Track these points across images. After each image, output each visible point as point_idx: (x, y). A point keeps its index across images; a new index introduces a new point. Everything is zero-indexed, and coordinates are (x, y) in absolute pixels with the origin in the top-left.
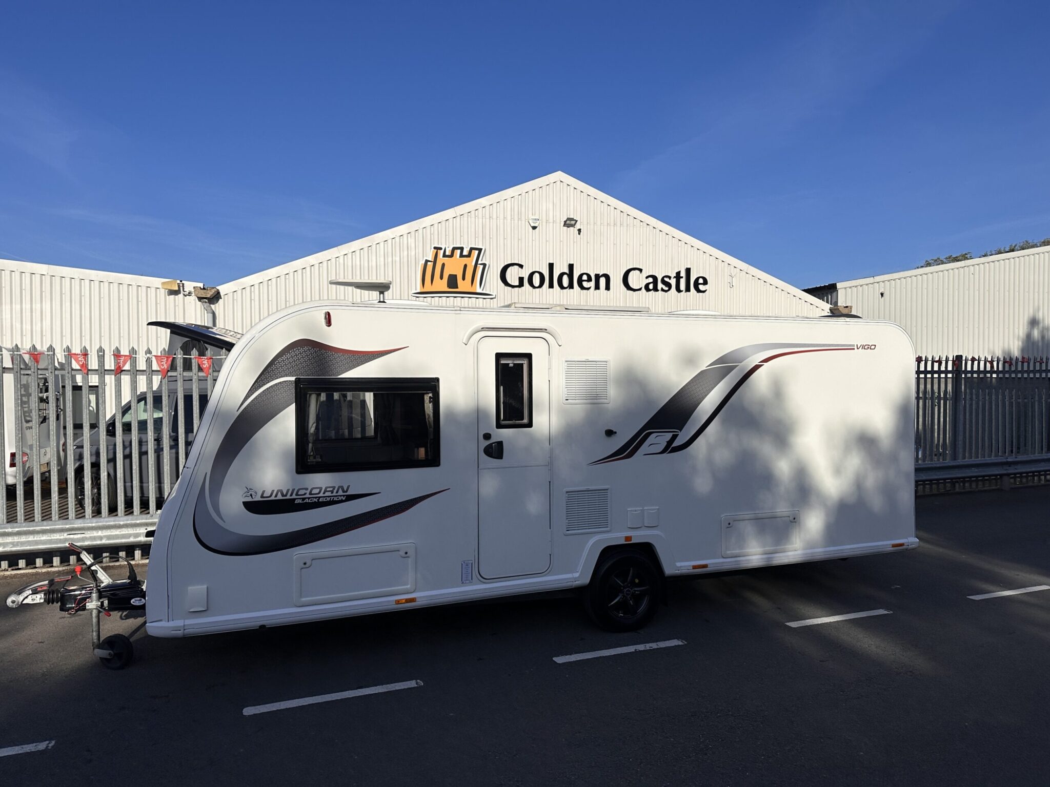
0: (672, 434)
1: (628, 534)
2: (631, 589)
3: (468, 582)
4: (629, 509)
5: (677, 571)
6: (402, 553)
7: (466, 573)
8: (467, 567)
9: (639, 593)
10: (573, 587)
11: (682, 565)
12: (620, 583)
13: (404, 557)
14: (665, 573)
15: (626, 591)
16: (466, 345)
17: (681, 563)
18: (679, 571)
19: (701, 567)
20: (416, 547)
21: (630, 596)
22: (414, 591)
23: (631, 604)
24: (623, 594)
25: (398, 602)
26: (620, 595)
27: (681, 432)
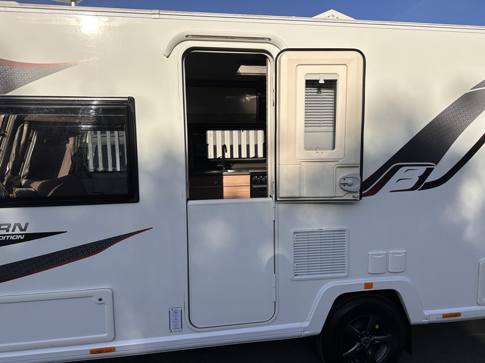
0: (424, 168)
1: (369, 280)
2: (370, 338)
3: (177, 330)
4: (370, 253)
5: (425, 320)
6: (96, 299)
7: (175, 321)
8: (175, 314)
9: (379, 342)
10: (301, 336)
11: (430, 314)
12: (357, 331)
13: (98, 303)
14: (410, 322)
15: (364, 340)
16: (168, 57)
17: (430, 311)
18: (427, 319)
19: (453, 316)
20: (112, 293)
21: (369, 345)
22: (112, 339)
23: (370, 354)
24: (361, 343)
25: (93, 352)
26: (357, 344)
27: (436, 165)
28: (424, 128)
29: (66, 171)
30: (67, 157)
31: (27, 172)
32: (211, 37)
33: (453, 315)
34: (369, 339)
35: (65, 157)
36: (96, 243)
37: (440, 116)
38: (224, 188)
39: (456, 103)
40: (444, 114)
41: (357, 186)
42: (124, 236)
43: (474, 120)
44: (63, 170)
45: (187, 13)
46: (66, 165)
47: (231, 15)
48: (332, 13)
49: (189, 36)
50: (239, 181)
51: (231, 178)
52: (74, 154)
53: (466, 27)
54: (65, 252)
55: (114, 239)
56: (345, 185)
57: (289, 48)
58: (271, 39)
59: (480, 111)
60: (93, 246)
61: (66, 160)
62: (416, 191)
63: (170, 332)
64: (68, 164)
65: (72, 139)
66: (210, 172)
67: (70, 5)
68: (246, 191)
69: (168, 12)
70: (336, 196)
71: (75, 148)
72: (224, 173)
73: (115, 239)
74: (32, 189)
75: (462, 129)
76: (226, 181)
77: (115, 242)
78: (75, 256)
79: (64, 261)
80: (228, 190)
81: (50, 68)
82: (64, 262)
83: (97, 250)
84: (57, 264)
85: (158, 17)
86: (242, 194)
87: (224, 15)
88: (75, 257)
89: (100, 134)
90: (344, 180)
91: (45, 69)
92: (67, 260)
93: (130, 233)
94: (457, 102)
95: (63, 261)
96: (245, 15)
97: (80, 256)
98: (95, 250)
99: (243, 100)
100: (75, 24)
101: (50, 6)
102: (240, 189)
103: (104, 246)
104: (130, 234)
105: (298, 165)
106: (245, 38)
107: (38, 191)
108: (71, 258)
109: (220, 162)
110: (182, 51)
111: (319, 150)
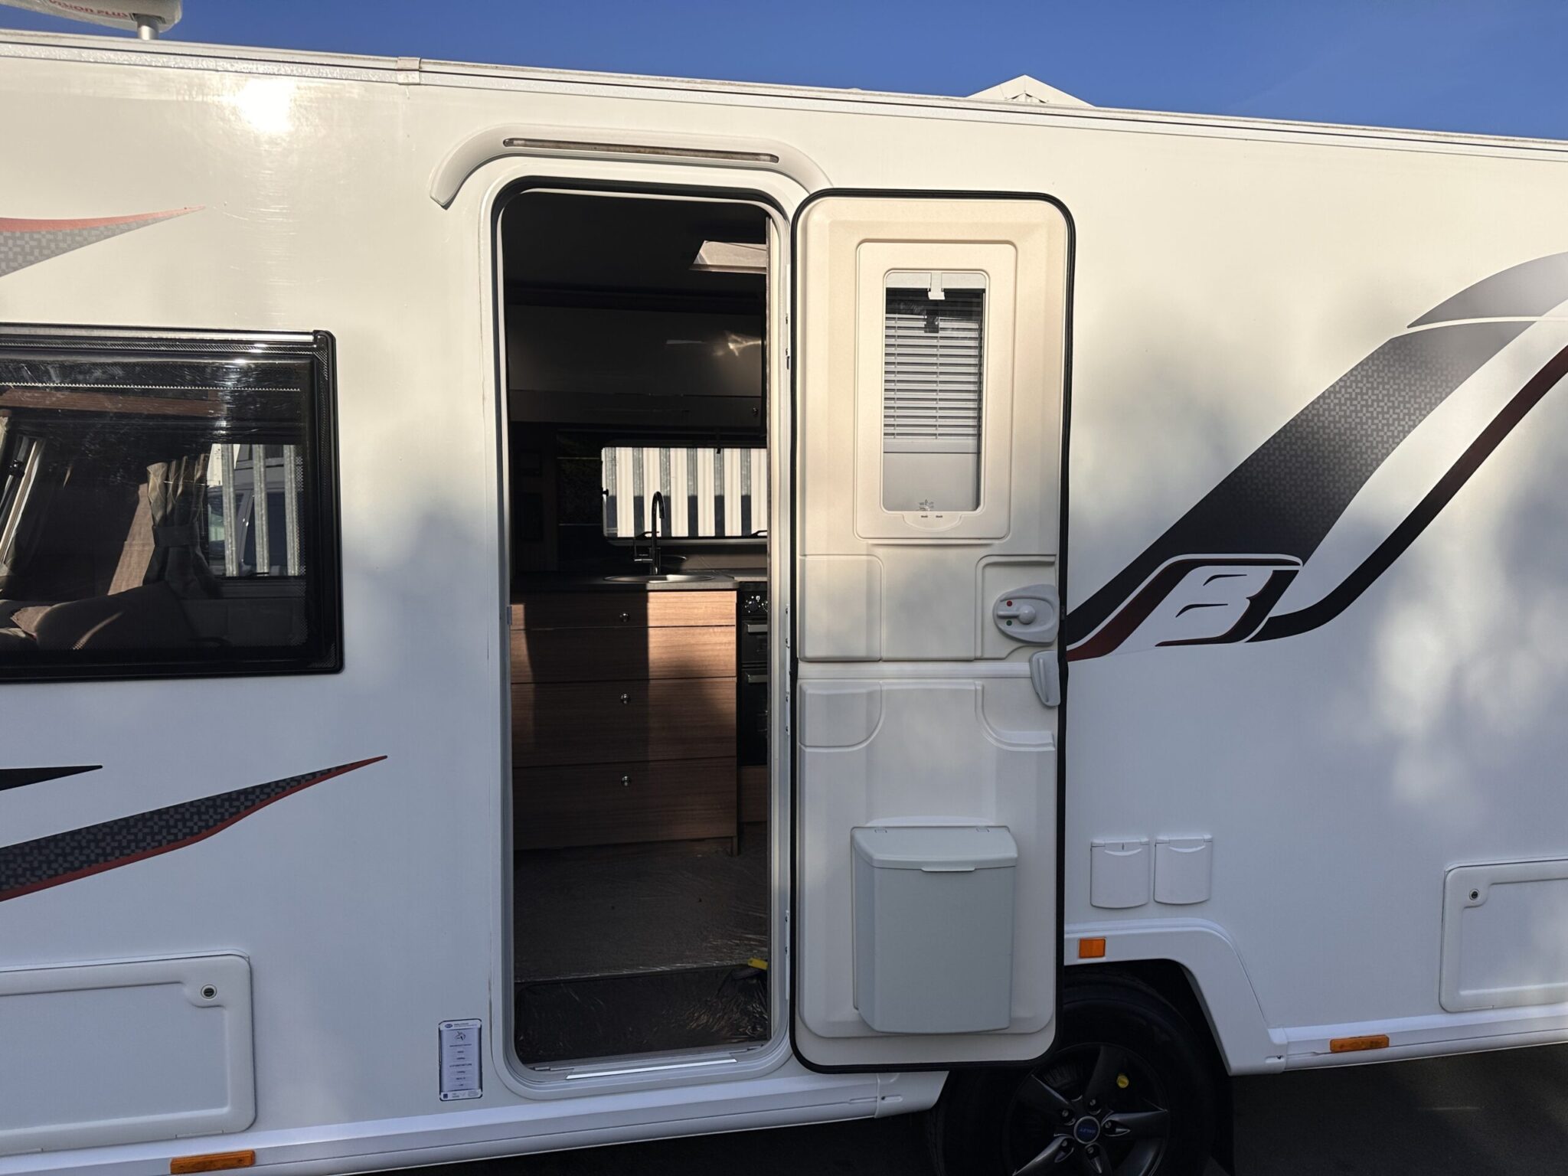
0: (1267, 572)
1: (1093, 929)
2: (1100, 1118)
4: (1097, 841)
5: (1276, 1061)
6: (192, 991)
7: (458, 1066)
8: (460, 1042)
9: (1129, 1131)
10: (874, 1114)
11: (1290, 1040)
12: (1057, 1095)
13: (203, 1005)
14: (1226, 1067)
15: (1080, 1125)
16: (446, 207)
17: (1290, 1030)
18: (1279, 1058)
19: (1363, 1047)
20: (249, 969)
21: (1096, 1144)
22: (247, 1126)
23: (1100, 1171)
24: (1069, 1137)
25: (182, 1167)
26: (1056, 1140)
27: (1304, 564)
28: (1263, 445)
29: (134, 574)
30: (141, 528)
31: (5, 574)
32: (588, 146)
33: (1363, 1043)
34: (1096, 1123)
35: (135, 528)
36: (199, 803)
37: (1313, 408)
38: (651, 631)
39: (1362, 370)
40: (1328, 401)
41: (1049, 626)
42: (293, 784)
43: (1420, 421)
44: (124, 569)
45: (510, 69)
46: (135, 554)
47: (653, 79)
48: (1024, 84)
49: (515, 142)
50: (701, 611)
51: (675, 600)
52: (164, 518)
53: (1391, 133)
54: (95, 835)
55: (258, 791)
56: (1012, 620)
57: (836, 186)
58: (777, 158)
59: (1437, 395)
60: (187, 816)
61: (137, 537)
62: (1241, 645)
63: (441, 1099)
64: (143, 551)
65: (156, 471)
66: (607, 580)
67: (136, 35)
68: (721, 644)
69: (450, 64)
70: (986, 656)
71: (166, 499)
72: (653, 584)
73: (262, 792)
74: (14, 630)
75: (1384, 451)
76: (659, 609)
77: (262, 800)
78: (128, 847)
79: (90, 863)
80: (664, 638)
81: (60, 237)
82: (90, 866)
83: (200, 828)
84: (65, 873)
85: (417, 81)
86: (710, 653)
87: (631, 78)
88: (127, 851)
89: (262, 455)
90: (1010, 604)
91: (44, 236)
92: (101, 859)
93: (314, 774)
94: (1367, 364)
95: (85, 865)
96: (699, 80)
97: (144, 849)
98: (196, 829)
99: (720, 353)
100: (145, 97)
101: (64, 37)
102: (704, 634)
103: (227, 816)
104: (310, 777)
105: (865, 558)
106: (697, 153)
107: (37, 638)
108: (112, 854)
109: (644, 550)
110: (495, 188)
111: (932, 508)
